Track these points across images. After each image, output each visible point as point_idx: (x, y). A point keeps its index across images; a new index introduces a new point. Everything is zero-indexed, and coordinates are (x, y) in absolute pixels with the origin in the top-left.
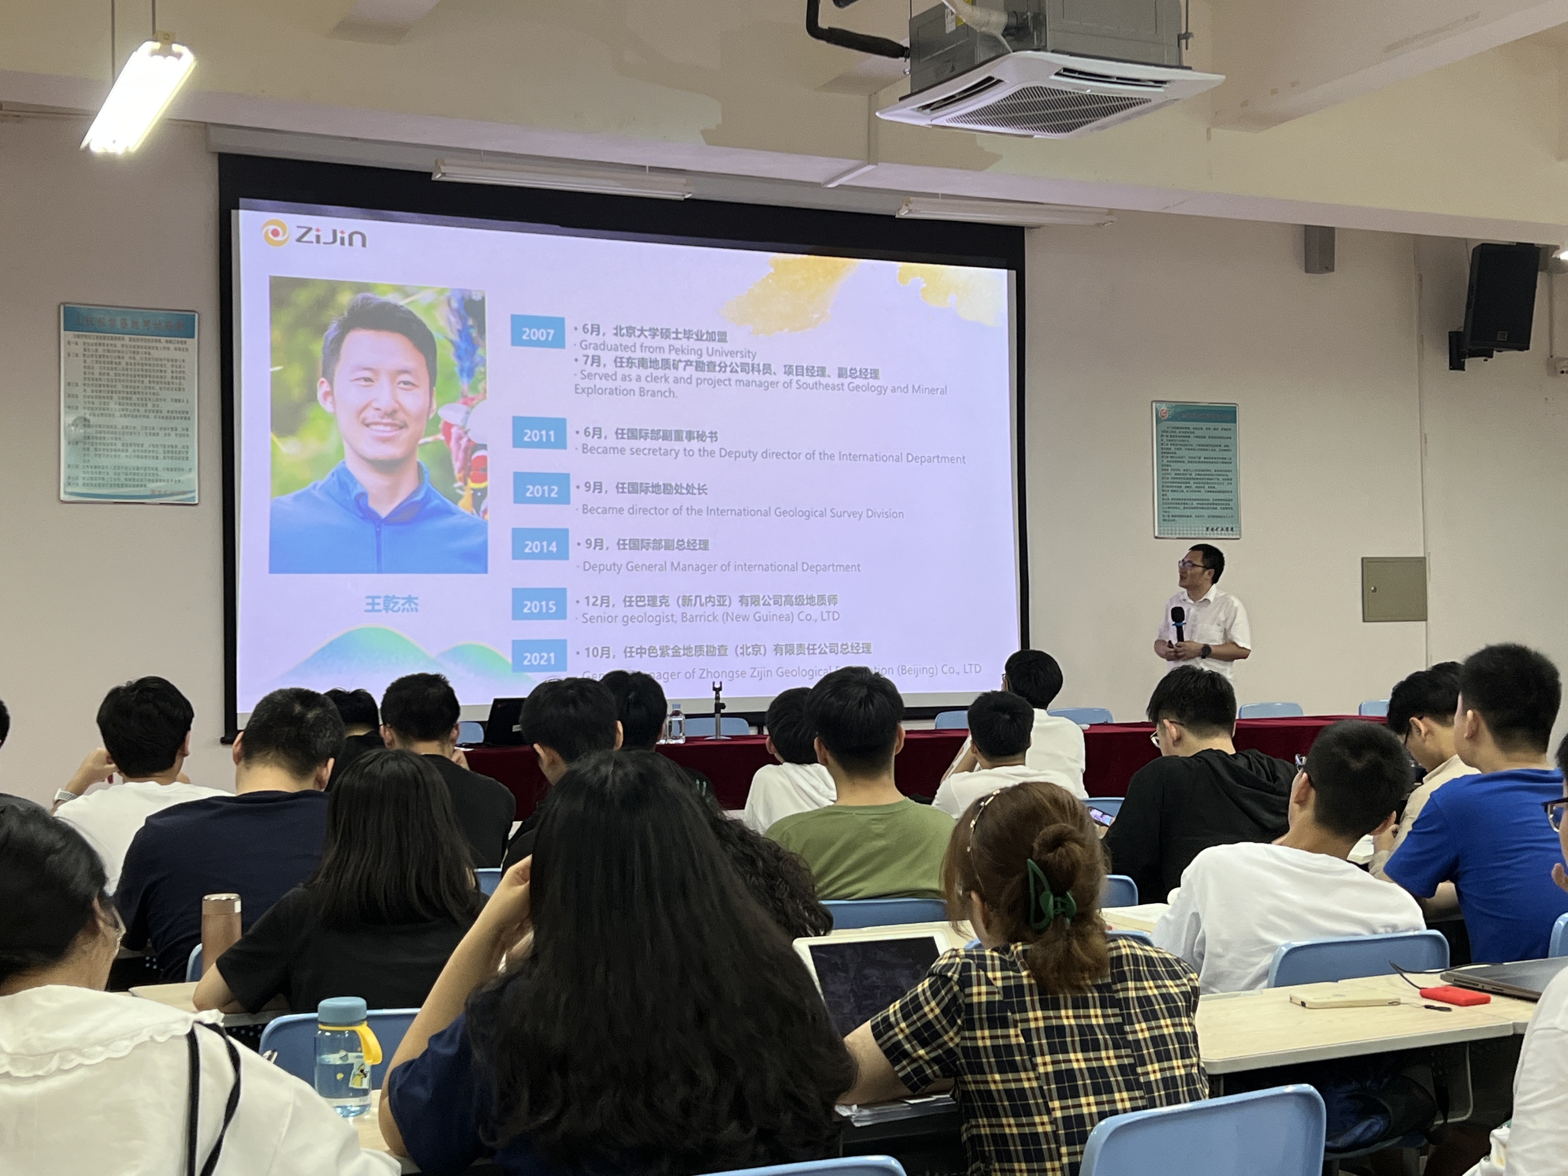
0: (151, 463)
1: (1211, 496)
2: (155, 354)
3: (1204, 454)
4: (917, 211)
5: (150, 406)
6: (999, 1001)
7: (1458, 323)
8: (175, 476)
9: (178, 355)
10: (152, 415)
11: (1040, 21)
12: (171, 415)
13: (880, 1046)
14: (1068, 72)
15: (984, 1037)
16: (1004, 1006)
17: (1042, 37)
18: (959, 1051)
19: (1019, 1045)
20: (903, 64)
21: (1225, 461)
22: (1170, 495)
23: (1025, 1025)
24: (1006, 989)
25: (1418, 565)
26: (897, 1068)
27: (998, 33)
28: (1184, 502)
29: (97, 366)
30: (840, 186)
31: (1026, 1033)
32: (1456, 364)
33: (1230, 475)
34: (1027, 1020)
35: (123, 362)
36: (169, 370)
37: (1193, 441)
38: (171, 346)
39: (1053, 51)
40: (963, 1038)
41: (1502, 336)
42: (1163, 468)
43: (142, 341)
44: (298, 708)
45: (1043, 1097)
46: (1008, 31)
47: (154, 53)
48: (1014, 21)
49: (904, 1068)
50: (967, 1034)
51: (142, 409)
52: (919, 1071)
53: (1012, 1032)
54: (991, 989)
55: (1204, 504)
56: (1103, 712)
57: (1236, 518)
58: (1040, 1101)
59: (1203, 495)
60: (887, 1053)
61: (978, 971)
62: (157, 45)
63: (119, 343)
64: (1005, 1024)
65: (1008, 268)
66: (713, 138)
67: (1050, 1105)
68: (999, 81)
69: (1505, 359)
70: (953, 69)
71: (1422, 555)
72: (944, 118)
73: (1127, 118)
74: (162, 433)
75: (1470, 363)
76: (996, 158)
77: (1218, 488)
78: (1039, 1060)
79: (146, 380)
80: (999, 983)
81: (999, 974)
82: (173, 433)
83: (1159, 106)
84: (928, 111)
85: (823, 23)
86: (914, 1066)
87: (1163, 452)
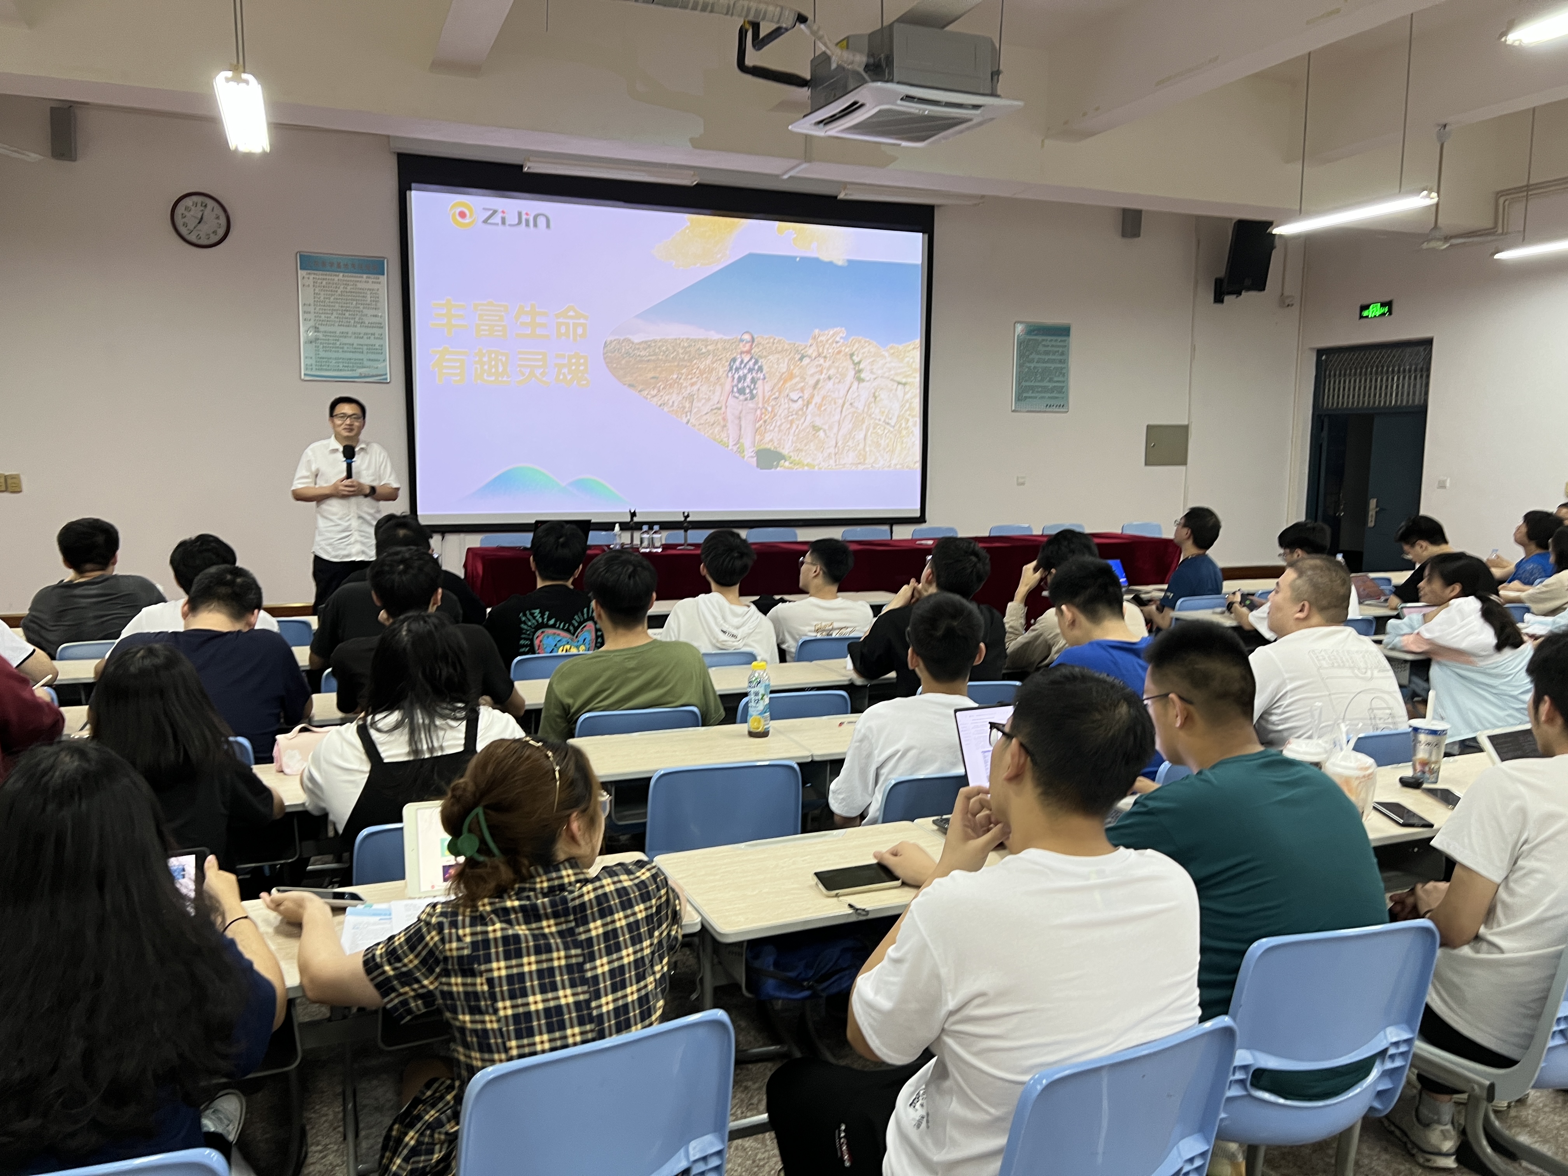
0: (360, 356)
1: (1051, 385)
2: (359, 285)
3: (1047, 357)
4: (850, 195)
5: (357, 320)
6: (468, 956)
7: (1222, 273)
8: (375, 364)
9: (376, 286)
10: (359, 325)
11: (889, 60)
12: (372, 325)
13: (372, 980)
14: (909, 98)
15: (457, 984)
16: (472, 959)
17: (891, 73)
18: (437, 993)
19: (483, 992)
20: (805, 92)
21: (1060, 361)
22: (1024, 384)
23: (489, 975)
24: (474, 944)
25: (1184, 430)
26: (386, 1000)
27: (861, 70)
28: (1032, 388)
29: (322, 293)
30: (791, 177)
31: (490, 982)
32: (1219, 299)
33: (1064, 371)
34: (491, 970)
35: (339, 291)
36: (369, 296)
37: (1041, 348)
38: (370, 281)
39: (898, 83)
40: (441, 983)
41: (1248, 282)
42: (1020, 366)
43: (351, 278)
44: (229, 577)
45: (502, 1036)
46: (867, 68)
47: (228, 80)
48: (872, 61)
49: (392, 1000)
50: (444, 980)
51: (352, 321)
52: (405, 1003)
53: (479, 980)
54: (461, 945)
55: (1045, 389)
56: (952, 530)
57: (1066, 398)
58: (499, 1041)
59: (1045, 384)
60: (378, 986)
61: (450, 929)
62: (229, 74)
63: (336, 278)
64: (473, 974)
65: (924, 233)
66: (697, 144)
67: (508, 1044)
68: (862, 105)
69: (1248, 296)
70: (835, 95)
71: (1186, 423)
72: (835, 130)
73: (961, 132)
74: (365, 337)
75: (1228, 299)
76: (893, 159)
77: (1056, 379)
78: (500, 1005)
79: (355, 303)
80: (468, 939)
81: (468, 930)
82: (372, 337)
83: (980, 124)
84: (821, 125)
85: (749, 62)
86: (401, 998)
87: (1021, 355)
